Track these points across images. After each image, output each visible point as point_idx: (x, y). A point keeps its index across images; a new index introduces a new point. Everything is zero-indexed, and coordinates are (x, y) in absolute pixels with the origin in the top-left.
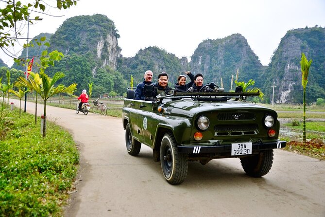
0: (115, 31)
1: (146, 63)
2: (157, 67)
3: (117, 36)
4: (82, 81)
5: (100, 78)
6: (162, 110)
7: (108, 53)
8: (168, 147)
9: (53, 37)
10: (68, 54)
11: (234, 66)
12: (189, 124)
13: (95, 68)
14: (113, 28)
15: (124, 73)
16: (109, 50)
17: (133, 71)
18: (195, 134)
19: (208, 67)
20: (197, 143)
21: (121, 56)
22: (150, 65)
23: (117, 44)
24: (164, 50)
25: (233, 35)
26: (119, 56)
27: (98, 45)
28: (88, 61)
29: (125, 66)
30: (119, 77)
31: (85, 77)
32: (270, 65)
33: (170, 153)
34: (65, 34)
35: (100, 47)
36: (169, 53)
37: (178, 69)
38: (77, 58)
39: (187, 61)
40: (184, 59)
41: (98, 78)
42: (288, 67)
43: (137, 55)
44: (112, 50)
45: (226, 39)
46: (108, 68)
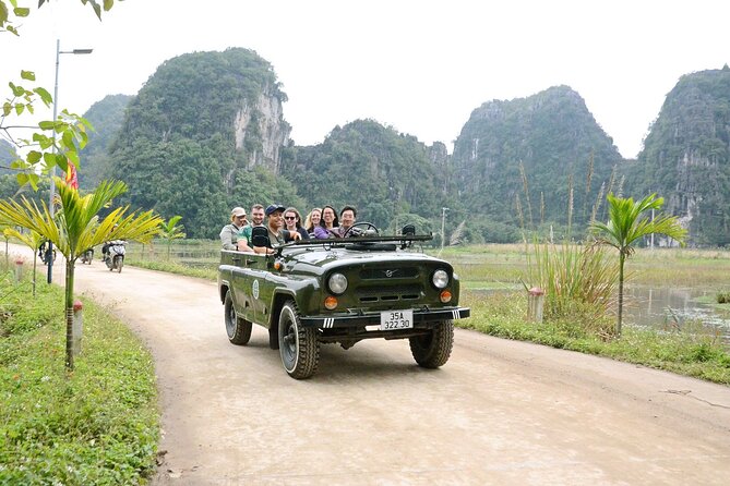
0: (277, 86)
1: (349, 157)
2: (375, 167)
3: (281, 97)
4: (200, 203)
5: (242, 195)
6: (281, 267)
7: (260, 137)
8: (290, 323)
9: (136, 102)
10: (169, 140)
11: (556, 160)
12: (317, 286)
13: (232, 171)
14: (272, 78)
15: (297, 181)
16: (263, 130)
17: (319, 178)
18: (326, 300)
19: (494, 164)
20: (329, 313)
21: (291, 143)
22: (358, 163)
23: (282, 115)
24: (390, 127)
25: (552, 88)
26: (285, 144)
27: (238, 117)
28: (214, 156)
29: (299, 166)
30: (287, 193)
31: (208, 193)
32: (642, 156)
33: (292, 331)
34: (161, 96)
35: (241, 123)
36: (402, 134)
37: (423, 171)
38: (188, 149)
39: (445, 151)
40: (439, 146)
41: (237, 196)
42: (686, 160)
43: (327, 140)
44: (270, 128)
45: (534, 98)
46: (261, 172)
